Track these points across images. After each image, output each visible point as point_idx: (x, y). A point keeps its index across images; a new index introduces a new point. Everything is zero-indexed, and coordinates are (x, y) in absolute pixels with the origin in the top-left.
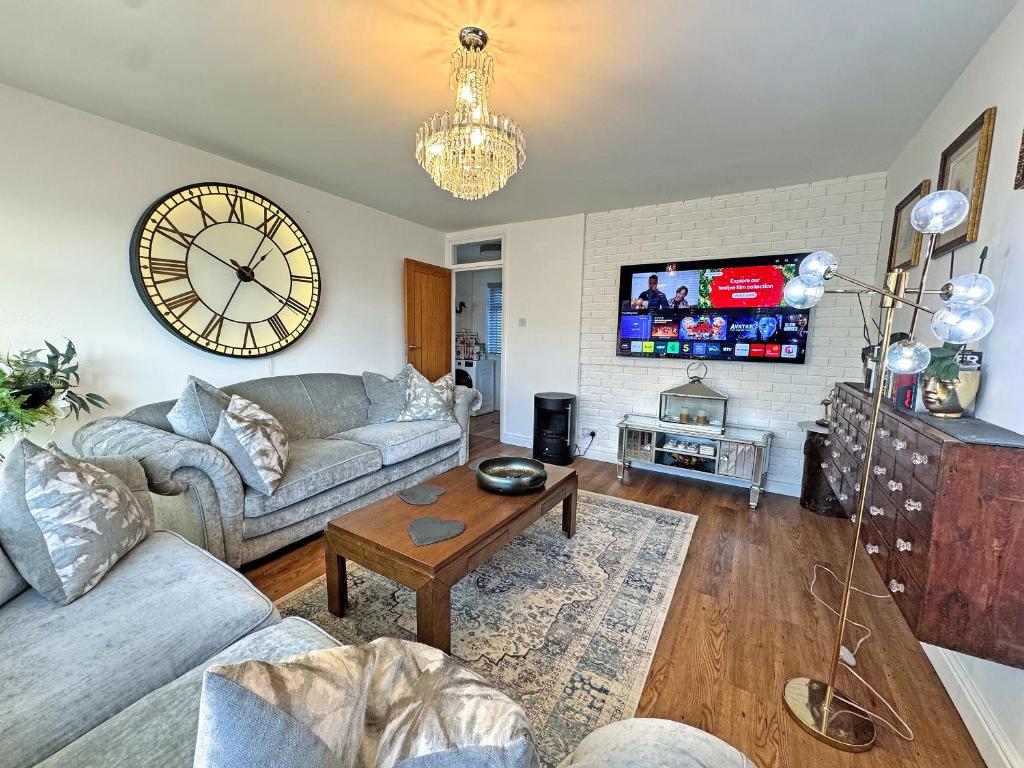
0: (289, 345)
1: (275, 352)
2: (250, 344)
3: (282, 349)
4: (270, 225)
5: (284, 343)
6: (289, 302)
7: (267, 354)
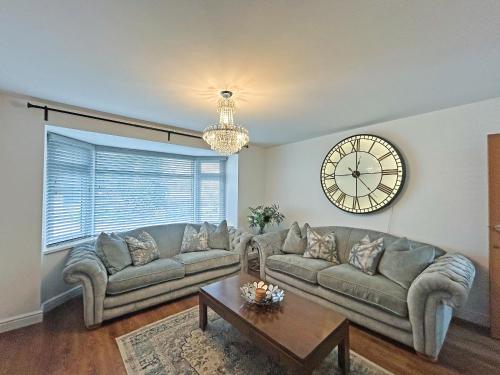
0: (396, 195)
1: (389, 203)
2: (374, 204)
3: (393, 199)
4: (355, 147)
5: (392, 196)
6: (384, 173)
7: (386, 206)
